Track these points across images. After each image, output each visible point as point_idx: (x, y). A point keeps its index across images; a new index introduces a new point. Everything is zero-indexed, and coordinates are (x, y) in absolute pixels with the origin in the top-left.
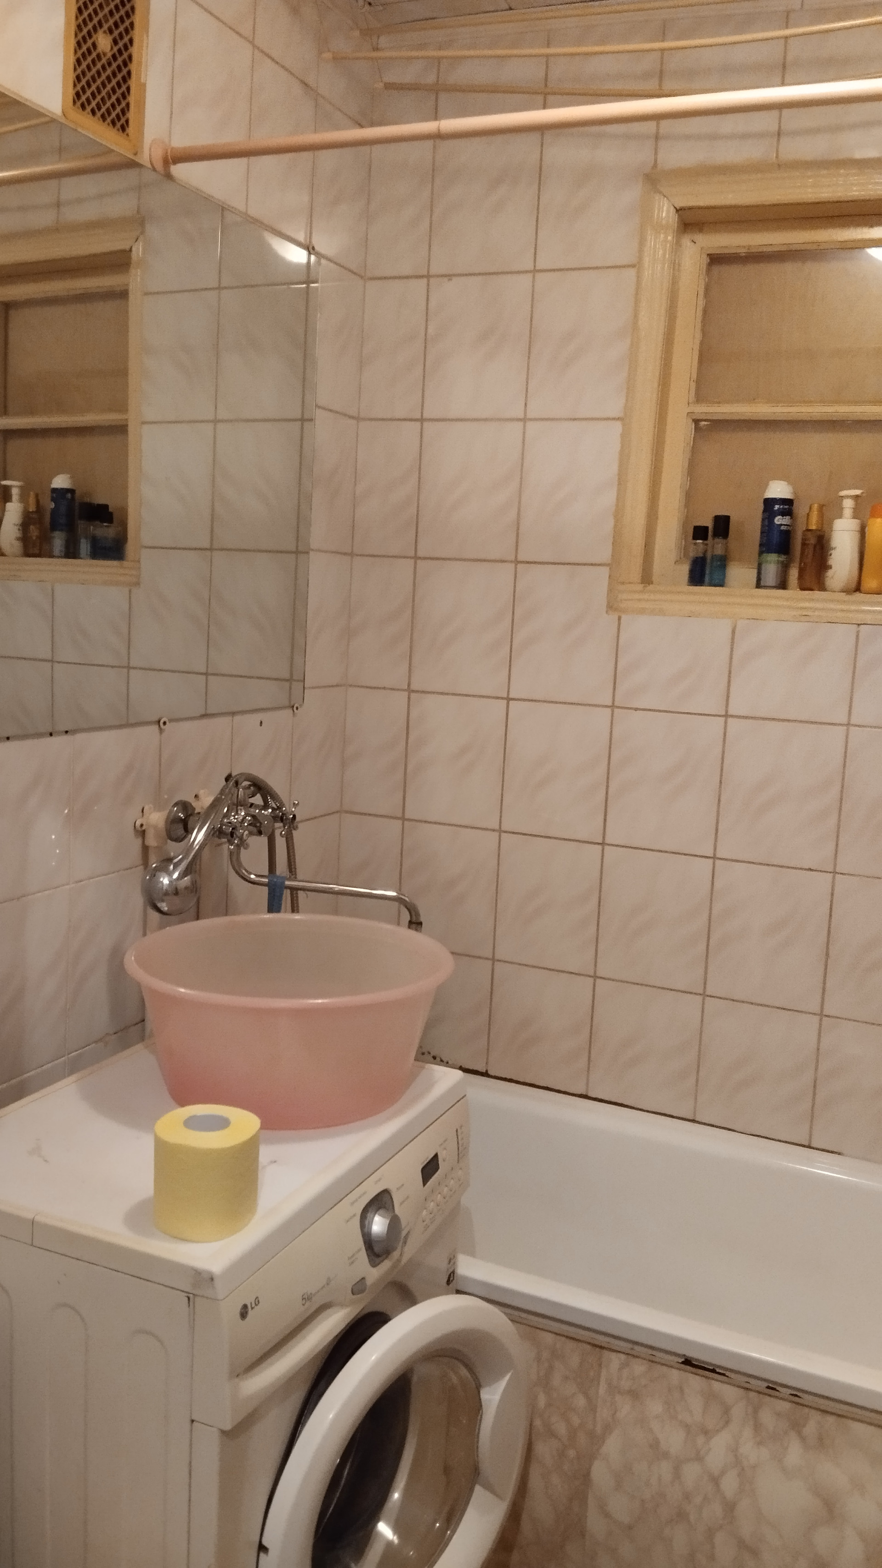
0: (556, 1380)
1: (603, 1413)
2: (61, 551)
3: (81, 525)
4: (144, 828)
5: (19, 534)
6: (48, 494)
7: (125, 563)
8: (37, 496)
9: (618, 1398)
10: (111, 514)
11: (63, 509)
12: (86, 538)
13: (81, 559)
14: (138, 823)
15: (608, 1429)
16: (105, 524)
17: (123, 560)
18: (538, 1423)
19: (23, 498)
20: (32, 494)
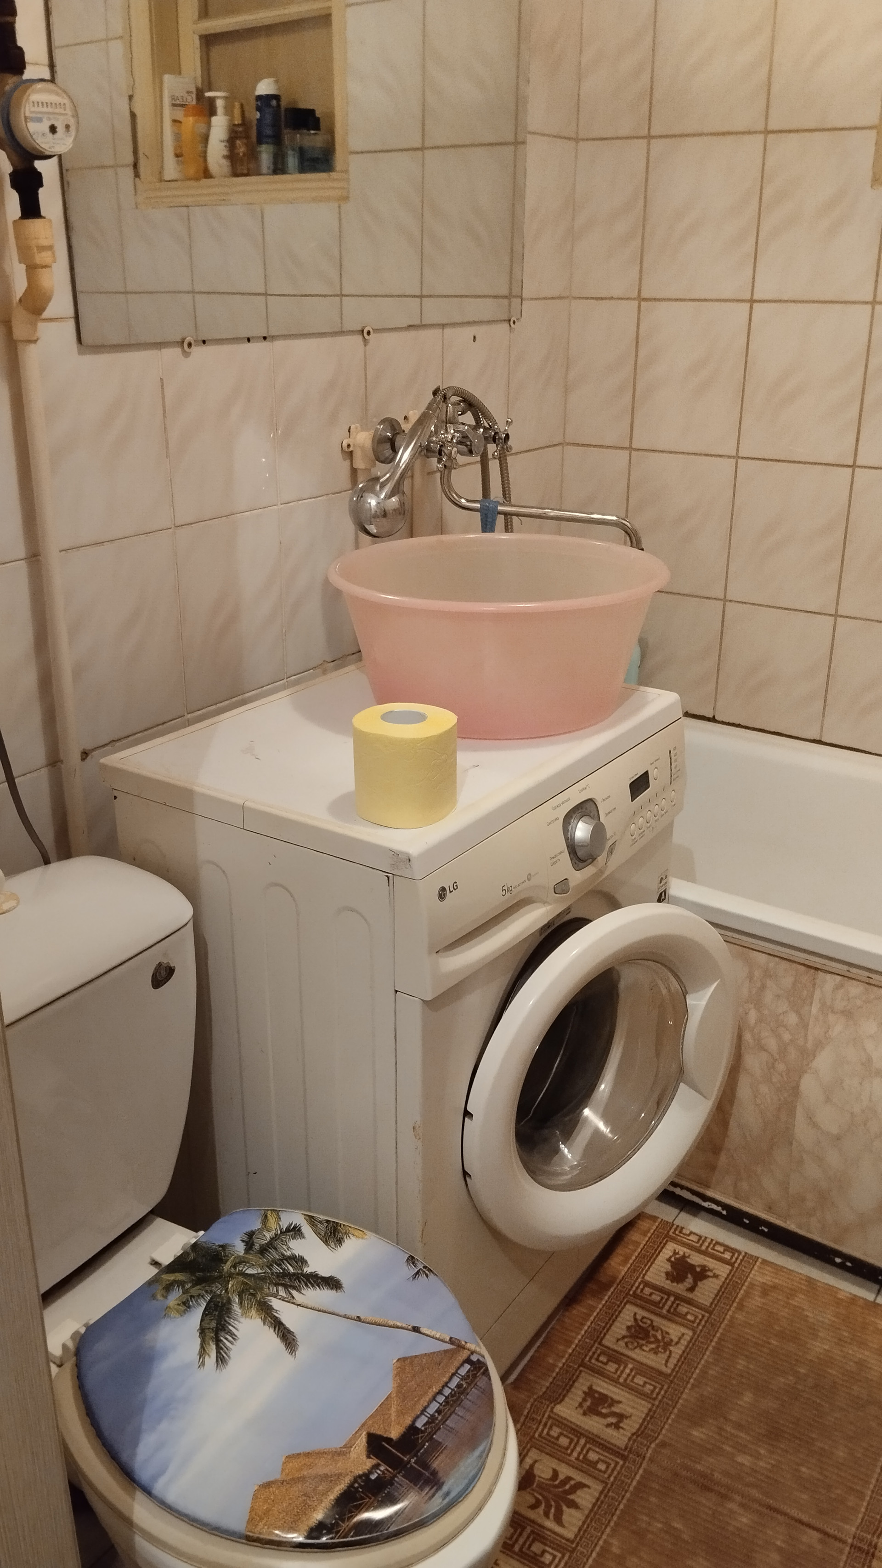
0: (768, 997)
1: (815, 1031)
2: (269, 168)
3: (287, 135)
4: (351, 449)
5: (225, 152)
6: (253, 103)
7: (333, 175)
8: (242, 106)
9: (831, 1018)
10: (318, 120)
11: (268, 119)
12: (293, 149)
13: (289, 174)
14: (345, 444)
15: (819, 1045)
16: (312, 132)
17: (331, 172)
18: (747, 1037)
19: (229, 111)
20: (237, 105)
